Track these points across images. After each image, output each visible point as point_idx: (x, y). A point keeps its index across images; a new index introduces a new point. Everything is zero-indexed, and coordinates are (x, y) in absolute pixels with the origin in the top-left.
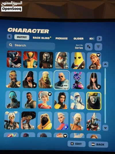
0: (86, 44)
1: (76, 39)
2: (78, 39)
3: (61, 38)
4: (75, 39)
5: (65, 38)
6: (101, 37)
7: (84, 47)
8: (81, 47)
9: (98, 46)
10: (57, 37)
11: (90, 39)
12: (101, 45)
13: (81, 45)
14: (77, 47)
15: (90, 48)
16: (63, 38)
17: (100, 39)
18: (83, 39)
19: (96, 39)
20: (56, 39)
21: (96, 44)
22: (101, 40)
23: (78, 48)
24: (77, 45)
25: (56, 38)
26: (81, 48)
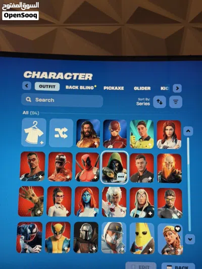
0: (156, 98)
1: (138, 89)
2: (142, 88)
3: (113, 88)
4: (136, 88)
5: (119, 88)
6: (180, 86)
7: (151, 102)
8: (147, 102)
9: (176, 101)
10: (107, 86)
11: (162, 88)
12: (180, 98)
13: (147, 99)
14: (140, 102)
15: (161, 103)
16: (116, 88)
17: (178, 88)
18: (149, 88)
19: (171, 88)
20: (104, 89)
21: (172, 98)
22: (180, 91)
23: (141, 104)
24: (139, 99)
25: (104, 87)
26: (146, 104)
